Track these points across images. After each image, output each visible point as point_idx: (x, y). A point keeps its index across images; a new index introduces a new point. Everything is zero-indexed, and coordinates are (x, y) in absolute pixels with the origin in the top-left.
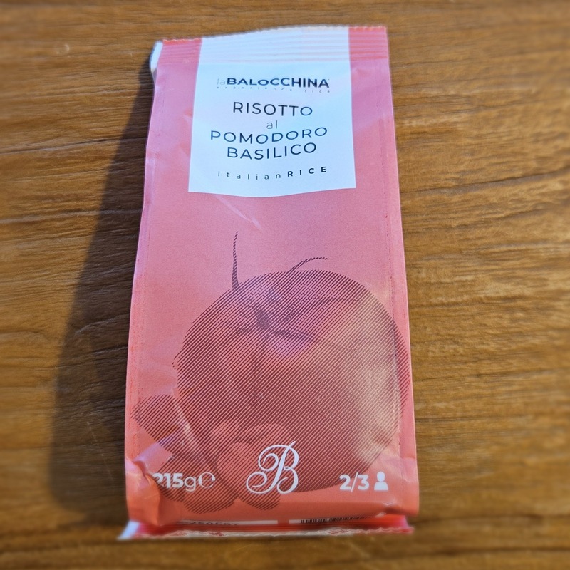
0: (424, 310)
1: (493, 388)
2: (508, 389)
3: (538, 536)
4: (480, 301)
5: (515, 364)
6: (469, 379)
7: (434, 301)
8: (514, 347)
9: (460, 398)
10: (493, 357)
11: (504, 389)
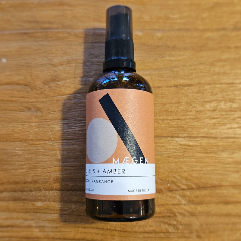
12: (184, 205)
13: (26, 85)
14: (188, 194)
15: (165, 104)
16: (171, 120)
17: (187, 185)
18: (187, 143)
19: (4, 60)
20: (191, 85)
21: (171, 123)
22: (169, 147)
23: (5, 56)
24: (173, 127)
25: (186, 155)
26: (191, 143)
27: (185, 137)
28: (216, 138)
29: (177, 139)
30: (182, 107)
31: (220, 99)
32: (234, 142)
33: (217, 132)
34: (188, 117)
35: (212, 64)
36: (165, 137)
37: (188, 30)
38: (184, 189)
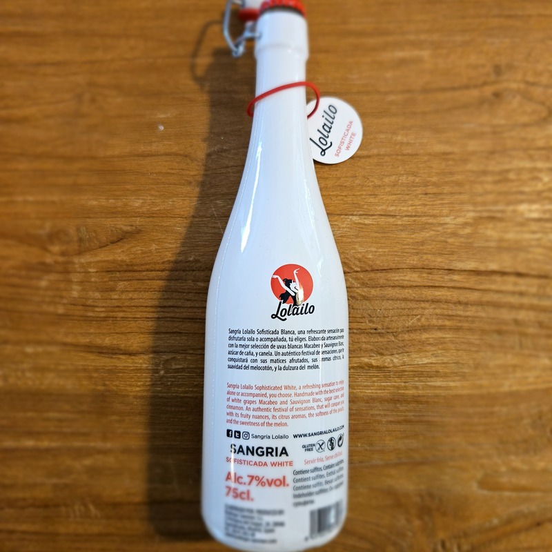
0: (399, 157)
1: (434, 201)
2: (442, 202)
3: (452, 280)
4: (430, 154)
5: (446, 189)
6: (420, 196)
7: (405, 152)
8: (447, 180)
9: (415, 205)
10: (435, 184)
11: (439, 202)
12: (357, 288)
13: (186, 156)
14: (362, 276)
15: (339, 178)
16: (346, 196)
17: (361, 267)
18: (362, 221)
19: (162, 128)
20: (369, 157)
21: (345, 199)
22: (343, 226)
23: (163, 123)
24: (347, 203)
25: (361, 234)
26: (367, 222)
27: (360, 215)
28: (394, 216)
29: (351, 217)
30: (357, 182)
31: (402, 172)
32: (415, 221)
33: (396, 210)
34: (365, 193)
35: (394, 133)
36: (338, 215)
37: (368, 93)
38: (357, 272)
